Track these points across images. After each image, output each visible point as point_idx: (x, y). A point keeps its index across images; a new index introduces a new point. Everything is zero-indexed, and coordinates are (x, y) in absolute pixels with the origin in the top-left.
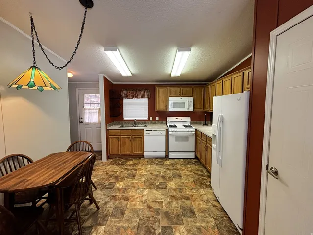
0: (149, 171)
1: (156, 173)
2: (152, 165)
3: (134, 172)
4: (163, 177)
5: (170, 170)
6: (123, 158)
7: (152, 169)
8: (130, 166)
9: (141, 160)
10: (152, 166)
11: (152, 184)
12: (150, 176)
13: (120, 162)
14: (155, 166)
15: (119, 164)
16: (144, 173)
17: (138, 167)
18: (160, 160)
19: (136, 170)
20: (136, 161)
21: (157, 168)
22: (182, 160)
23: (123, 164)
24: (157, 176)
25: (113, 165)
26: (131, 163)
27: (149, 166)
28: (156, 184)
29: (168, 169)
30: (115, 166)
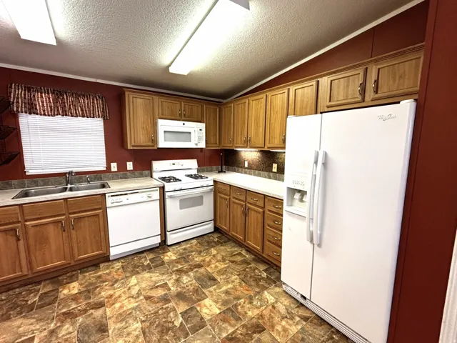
0: (139, 294)
1: (161, 292)
2: (138, 273)
3: (98, 313)
4: (181, 296)
5: (186, 272)
6: (39, 283)
7: (144, 285)
8: (75, 298)
9: (103, 271)
10: (140, 276)
11: (168, 329)
12: (151, 308)
13: (34, 299)
14: (147, 275)
15: (31, 308)
16: (130, 305)
17: (103, 294)
18: (151, 256)
19: (101, 305)
20: (90, 276)
21: (156, 277)
22: (194, 242)
23: (49, 300)
24: (165, 299)
25: (8, 318)
26: (74, 288)
27: (133, 280)
28: (177, 324)
29: (180, 272)
30: (18, 322)
